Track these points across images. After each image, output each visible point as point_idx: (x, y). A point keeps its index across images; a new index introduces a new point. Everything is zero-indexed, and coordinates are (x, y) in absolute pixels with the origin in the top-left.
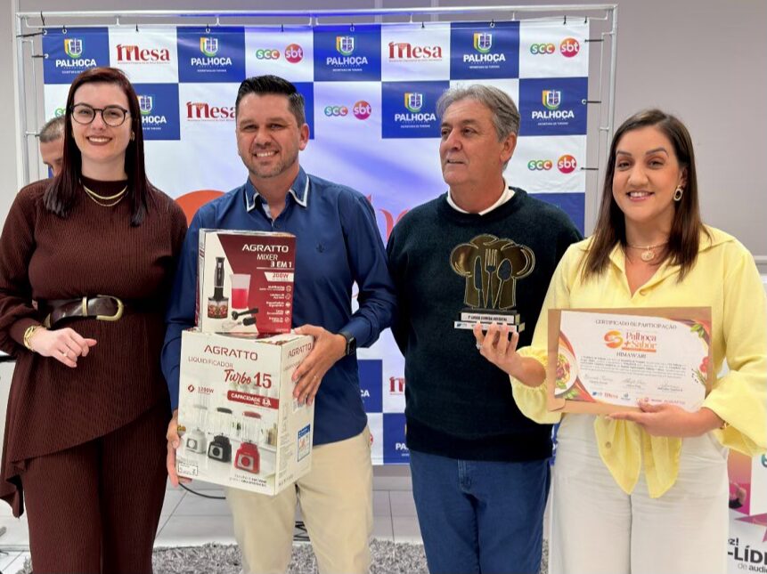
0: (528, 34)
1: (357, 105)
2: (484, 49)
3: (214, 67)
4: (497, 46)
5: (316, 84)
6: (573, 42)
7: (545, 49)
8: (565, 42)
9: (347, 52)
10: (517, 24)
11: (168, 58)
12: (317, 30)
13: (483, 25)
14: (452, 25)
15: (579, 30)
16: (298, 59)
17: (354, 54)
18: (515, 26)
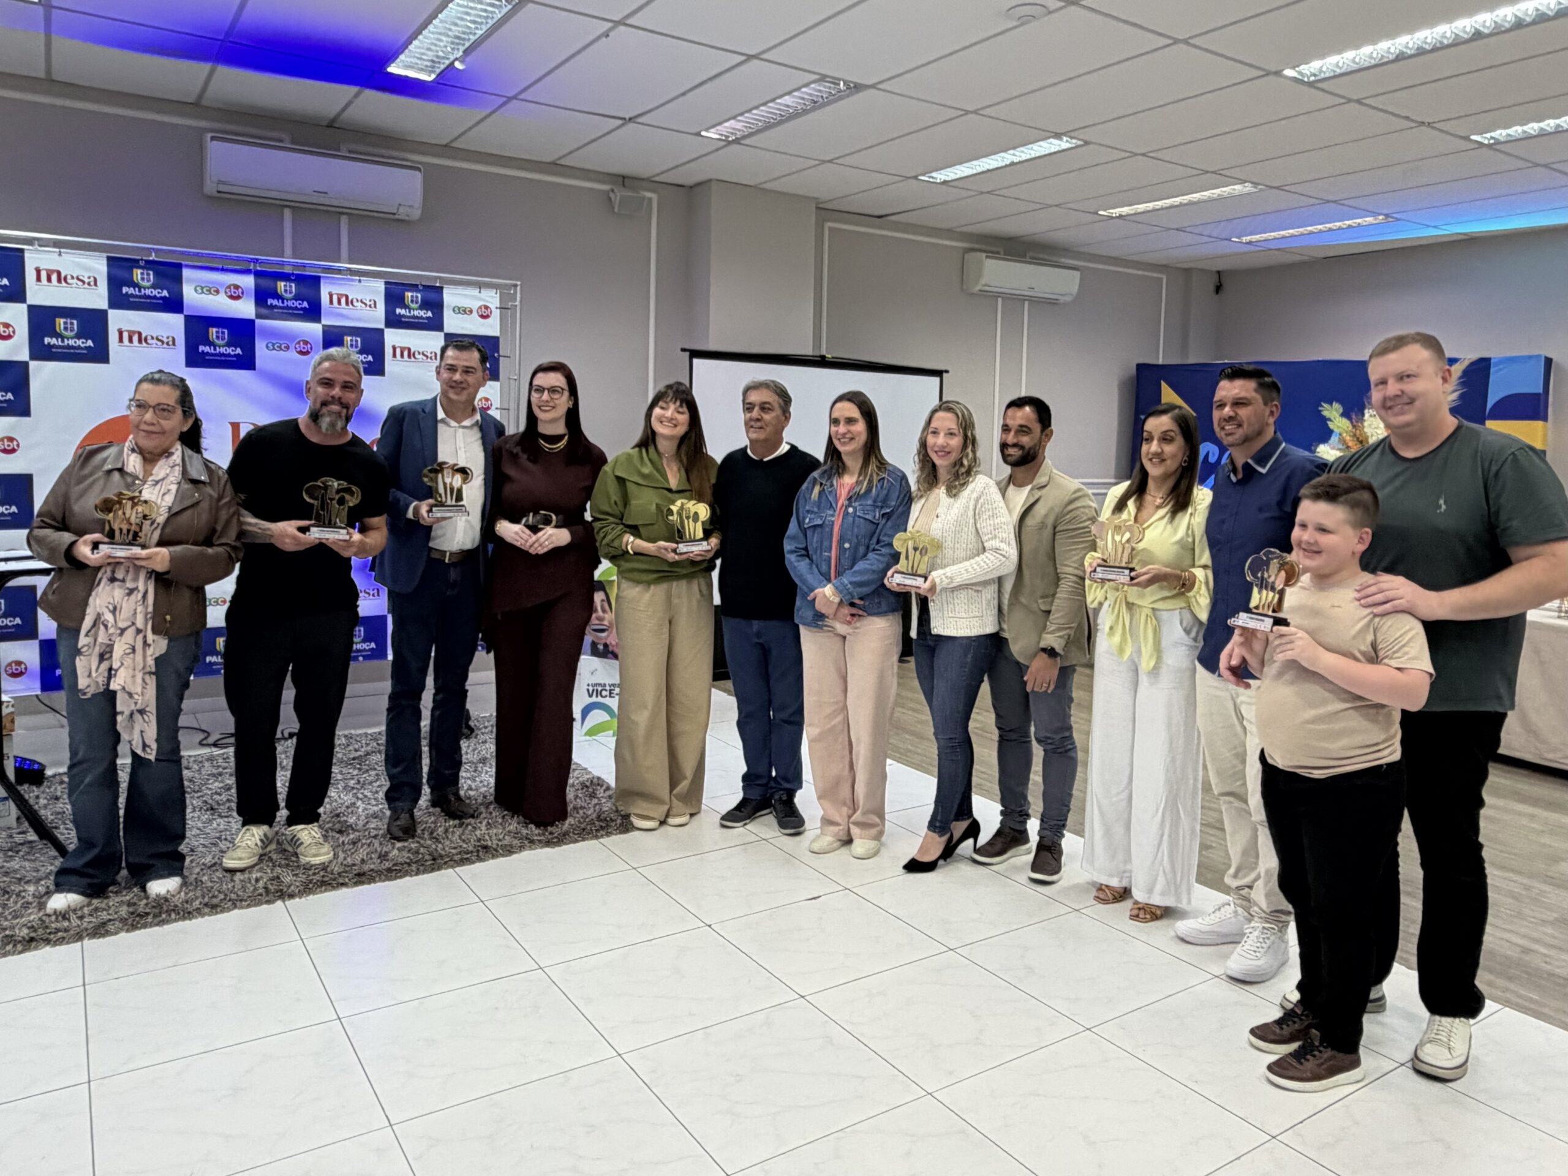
0: (451, 297)
1: (299, 343)
2: (414, 306)
3: (149, 297)
4: (425, 305)
5: (258, 322)
6: (486, 307)
7: (465, 311)
8: (480, 307)
9: (288, 296)
10: (441, 288)
11: (95, 284)
12: (258, 274)
13: (414, 287)
14: (386, 283)
15: (492, 298)
16: (238, 298)
17: (296, 298)
18: (440, 290)
